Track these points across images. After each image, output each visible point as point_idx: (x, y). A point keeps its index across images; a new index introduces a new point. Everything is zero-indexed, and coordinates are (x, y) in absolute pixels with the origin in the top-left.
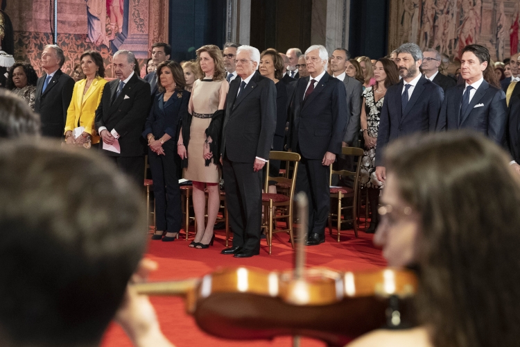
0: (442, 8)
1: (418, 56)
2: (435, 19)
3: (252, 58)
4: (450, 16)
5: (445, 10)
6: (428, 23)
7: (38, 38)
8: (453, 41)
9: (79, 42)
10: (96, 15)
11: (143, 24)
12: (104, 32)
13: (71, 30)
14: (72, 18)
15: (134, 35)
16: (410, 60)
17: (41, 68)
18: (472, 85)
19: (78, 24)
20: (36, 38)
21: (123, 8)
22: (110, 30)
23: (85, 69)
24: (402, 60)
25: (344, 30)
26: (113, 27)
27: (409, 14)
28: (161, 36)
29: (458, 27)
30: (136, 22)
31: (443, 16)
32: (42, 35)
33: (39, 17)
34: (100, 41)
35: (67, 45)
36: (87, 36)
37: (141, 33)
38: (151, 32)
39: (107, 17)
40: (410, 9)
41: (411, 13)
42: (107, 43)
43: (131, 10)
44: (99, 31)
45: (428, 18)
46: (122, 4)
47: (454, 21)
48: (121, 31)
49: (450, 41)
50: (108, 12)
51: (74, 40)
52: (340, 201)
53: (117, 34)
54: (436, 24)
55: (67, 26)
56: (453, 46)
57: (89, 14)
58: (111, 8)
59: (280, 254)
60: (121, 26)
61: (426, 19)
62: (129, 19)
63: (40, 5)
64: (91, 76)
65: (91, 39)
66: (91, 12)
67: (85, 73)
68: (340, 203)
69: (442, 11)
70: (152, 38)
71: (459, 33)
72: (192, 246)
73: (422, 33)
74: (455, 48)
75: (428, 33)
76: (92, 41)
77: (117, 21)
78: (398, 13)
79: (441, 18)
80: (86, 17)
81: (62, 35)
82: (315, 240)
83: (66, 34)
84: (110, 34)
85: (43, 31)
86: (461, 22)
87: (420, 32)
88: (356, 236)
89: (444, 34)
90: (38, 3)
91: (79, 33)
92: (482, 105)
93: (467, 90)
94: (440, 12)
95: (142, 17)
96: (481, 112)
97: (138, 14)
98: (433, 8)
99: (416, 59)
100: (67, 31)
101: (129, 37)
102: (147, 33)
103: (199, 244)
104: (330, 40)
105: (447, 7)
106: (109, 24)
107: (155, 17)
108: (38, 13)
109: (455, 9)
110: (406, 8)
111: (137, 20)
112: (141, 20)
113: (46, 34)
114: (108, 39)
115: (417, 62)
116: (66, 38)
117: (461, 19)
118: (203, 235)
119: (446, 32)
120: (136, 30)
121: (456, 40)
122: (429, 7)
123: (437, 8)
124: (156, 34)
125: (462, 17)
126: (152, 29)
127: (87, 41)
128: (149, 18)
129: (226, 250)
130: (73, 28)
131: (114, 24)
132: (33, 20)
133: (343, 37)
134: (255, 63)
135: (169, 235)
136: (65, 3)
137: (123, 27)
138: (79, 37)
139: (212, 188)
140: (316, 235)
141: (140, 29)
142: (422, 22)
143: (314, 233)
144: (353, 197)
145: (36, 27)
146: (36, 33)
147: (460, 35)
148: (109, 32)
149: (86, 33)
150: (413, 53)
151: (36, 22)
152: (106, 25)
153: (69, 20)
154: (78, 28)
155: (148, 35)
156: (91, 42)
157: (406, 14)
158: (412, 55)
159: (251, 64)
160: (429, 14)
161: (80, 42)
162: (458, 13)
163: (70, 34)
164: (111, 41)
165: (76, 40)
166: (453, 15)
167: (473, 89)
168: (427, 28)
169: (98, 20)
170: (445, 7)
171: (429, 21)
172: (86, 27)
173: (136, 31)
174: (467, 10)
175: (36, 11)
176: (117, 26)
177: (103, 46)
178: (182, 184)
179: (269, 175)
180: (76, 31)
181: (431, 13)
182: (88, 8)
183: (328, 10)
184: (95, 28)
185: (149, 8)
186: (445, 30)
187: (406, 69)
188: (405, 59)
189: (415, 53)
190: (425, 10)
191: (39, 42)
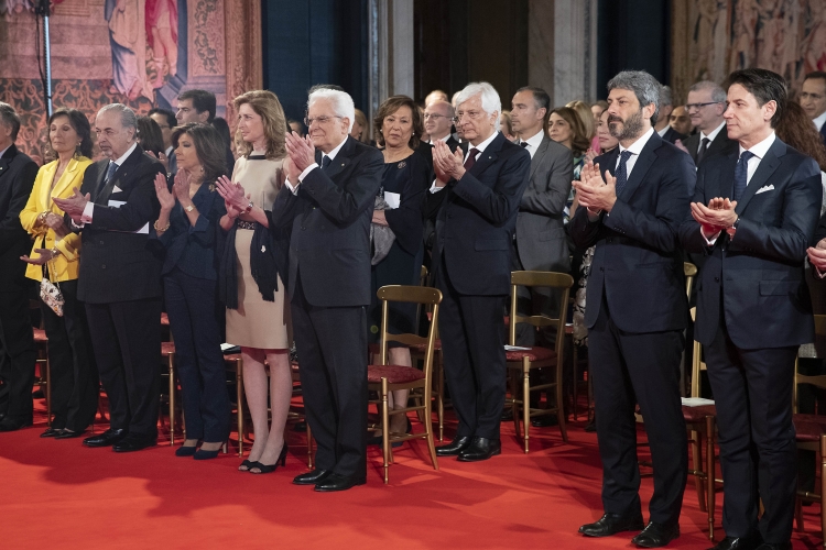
0: (770, 6)
1: (648, 97)
2: (758, 27)
3: (338, 112)
4: (786, 21)
5: (777, 12)
6: (745, 36)
7: (20, 89)
8: (793, 66)
9: (98, 94)
10: (127, 45)
11: (215, 58)
12: (144, 74)
13: (82, 73)
14: (83, 51)
15: (199, 77)
16: (631, 103)
17: (28, 142)
18: (752, 150)
19: (94, 63)
20: (16, 89)
21: (176, 30)
22: (155, 71)
23: (56, 140)
24: (615, 101)
25: (587, 54)
26: (160, 65)
27: (709, 21)
28: (249, 78)
29: (802, 39)
30: (202, 55)
31: (773, 21)
32: (27, 84)
33: (20, 52)
34: (136, 91)
35: (76, 99)
36: (112, 82)
37: (212, 74)
38: (231, 71)
39: (147, 48)
40: (710, 12)
41: (713, 18)
42: (150, 95)
43: (192, 35)
44: (134, 73)
45: (744, 26)
46: (175, 23)
47: (795, 29)
48: (174, 71)
49: (788, 66)
50: (150, 40)
51: (88, 90)
52: (527, 376)
53: (168, 78)
54: (761, 36)
55: (74, 66)
56: (793, 74)
57: (114, 45)
58: (154, 31)
59: (405, 482)
60: (174, 63)
61: (740, 29)
62: (189, 48)
63: (22, 30)
64: (67, 154)
65: (120, 88)
66: (117, 39)
67: (55, 147)
68: (527, 380)
69: (770, 13)
70: (232, 81)
71: (804, 50)
72: (245, 468)
73: (734, 55)
74: (797, 77)
75: (746, 54)
76: (122, 91)
77: (166, 54)
78: (687, 19)
79: (770, 26)
80: (109, 48)
81: (64, 83)
82: (480, 450)
83: (72, 80)
84: (154, 78)
85: (30, 76)
86: (808, 31)
87: (729, 52)
88: (565, 440)
89: (775, 54)
90: (19, 26)
91: (96, 78)
92: (772, 187)
93: (742, 160)
94: (767, 15)
95: (212, 46)
96: (769, 202)
97: (205, 40)
98: (754, 9)
99: (643, 103)
100: (74, 75)
101: (190, 81)
102: (223, 73)
103: (256, 464)
104: (562, 73)
105: (780, 5)
106: (152, 59)
107: (236, 45)
108: (20, 45)
109: (795, 9)
110: (703, 11)
111: (204, 51)
112: (211, 51)
113: (34, 81)
114: (150, 87)
115: (645, 109)
116: (73, 86)
117: (809, 26)
118: (264, 446)
119: (779, 49)
120: (202, 70)
121: (798, 64)
122: (747, 7)
123: (760, 8)
124: (239, 74)
125: (808, 21)
126: (231, 67)
127: (113, 91)
128: (226, 47)
129: (303, 476)
130: (85, 69)
131: (161, 59)
132: (10, 58)
133: (587, 66)
134: (345, 121)
135: (207, 447)
136: (69, 25)
137: (178, 65)
138: (97, 84)
139: (274, 358)
140: (482, 441)
141: (209, 67)
142: (733, 34)
143: (478, 438)
144: (555, 367)
145: (16, 70)
146: (17, 80)
147: (806, 54)
148: (153, 74)
149: (109, 77)
150: (637, 90)
151: (15, 62)
152: (147, 62)
153: (77, 55)
154: (96, 69)
155: (225, 77)
156: (119, 94)
157: (703, 21)
158: (636, 93)
159: (338, 123)
160: (747, 19)
161: (100, 95)
162: (802, 16)
163: (80, 81)
164: (157, 90)
165: (92, 89)
166: (791, 19)
167: (754, 158)
168: (744, 44)
169: (132, 53)
170: (776, 5)
171: (746, 31)
172: (109, 66)
173: (202, 72)
174: (818, 10)
175: (15, 41)
176: (167, 62)
177: (142, 99)
178: (228, 352)
179: (389, 331)
180: (91, 74)
181: (751, 16)
182: (111, 32)
183: (557, 21)
184: (126, 67)
185: (225, 29)
186: (777, 46)
187: (621, 120)
188: (621, 102)
189: (643, 90)
190: (738, 12)
191: (22, 96)
